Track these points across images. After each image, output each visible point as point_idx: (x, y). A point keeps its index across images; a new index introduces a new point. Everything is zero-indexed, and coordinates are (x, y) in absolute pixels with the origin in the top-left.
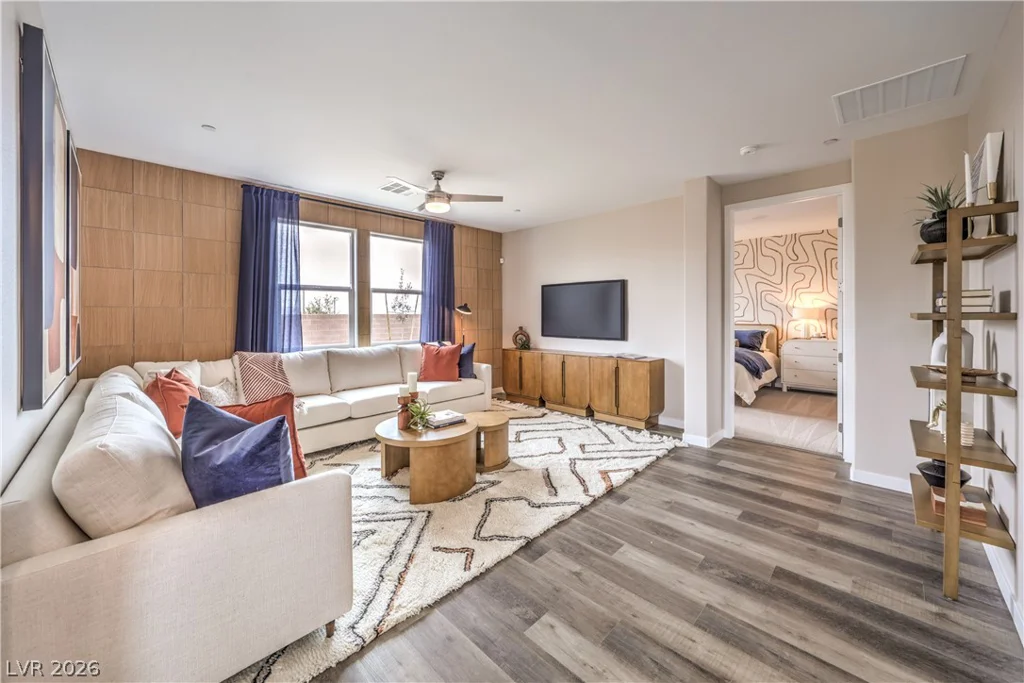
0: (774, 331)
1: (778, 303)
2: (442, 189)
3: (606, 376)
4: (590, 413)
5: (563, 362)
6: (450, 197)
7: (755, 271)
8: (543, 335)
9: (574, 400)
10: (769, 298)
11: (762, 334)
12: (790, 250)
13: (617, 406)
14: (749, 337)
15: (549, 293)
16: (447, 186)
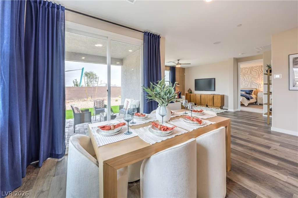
0: (256, 90)
1: (257, 83)
2: (179, 63)
3: (211, 98)
4: (207, 106)
5: (201, 96)
6: (181, 64)
7: (251, 75)
8: (195, 90)
9: (203, 104)
10: (255, 82)
11: (252, 90)
12: (260, 69)
13: (213, 104)
14: (249, 91)
15: (196, 81)
16: (180, 62)
